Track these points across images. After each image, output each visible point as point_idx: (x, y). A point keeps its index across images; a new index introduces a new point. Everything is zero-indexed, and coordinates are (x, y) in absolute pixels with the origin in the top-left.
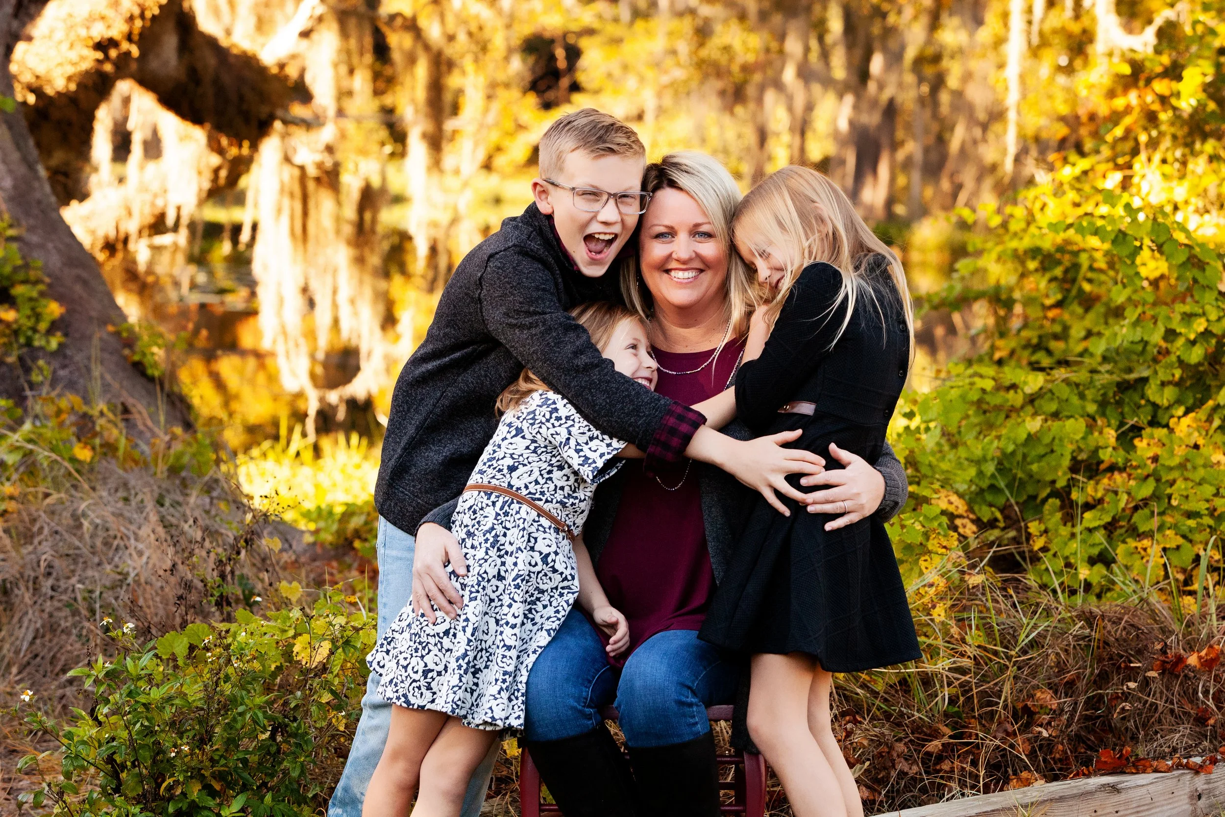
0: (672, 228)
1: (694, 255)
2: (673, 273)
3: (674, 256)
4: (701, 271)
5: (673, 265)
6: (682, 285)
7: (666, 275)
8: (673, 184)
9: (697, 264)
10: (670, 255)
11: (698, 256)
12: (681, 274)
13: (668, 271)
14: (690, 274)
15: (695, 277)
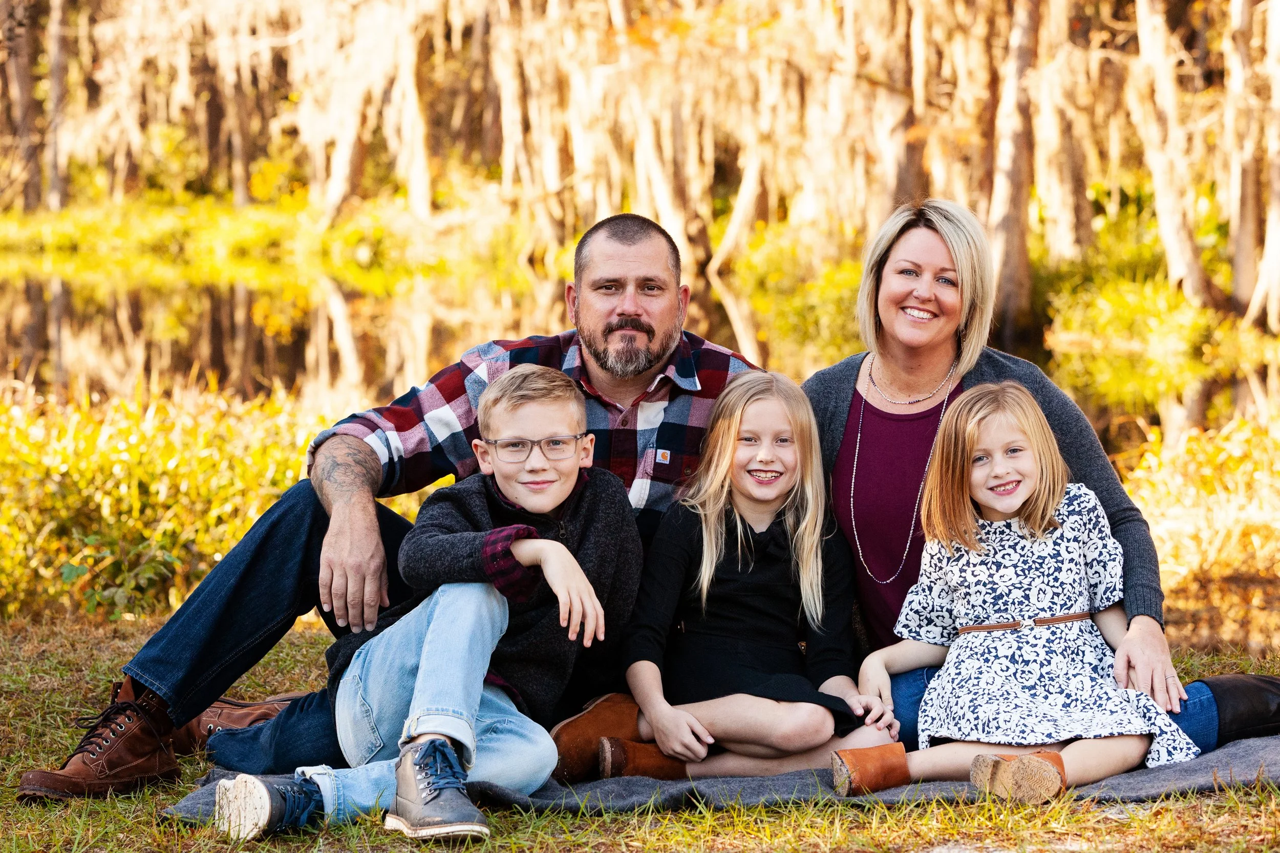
0: (919, 266)
1: (933, 298)
2: (908, 311)
3: (915, 293)
4: (935, 316)
5: (911, 302)
6: (916, 323)
7: (901, 312)
8: (930, 225)
9: (931, 307)
10: (911, 293)
11: (937, 301)
12: (916, 313)
13: (903, 308)
14: (926, 315)
15: (929, 319)
